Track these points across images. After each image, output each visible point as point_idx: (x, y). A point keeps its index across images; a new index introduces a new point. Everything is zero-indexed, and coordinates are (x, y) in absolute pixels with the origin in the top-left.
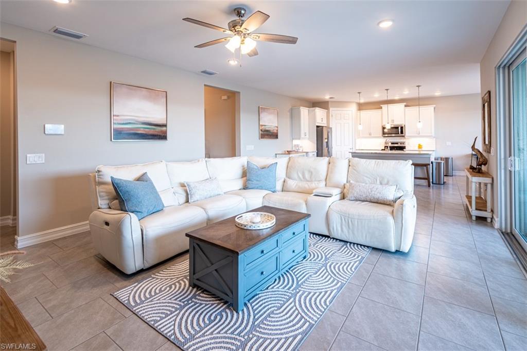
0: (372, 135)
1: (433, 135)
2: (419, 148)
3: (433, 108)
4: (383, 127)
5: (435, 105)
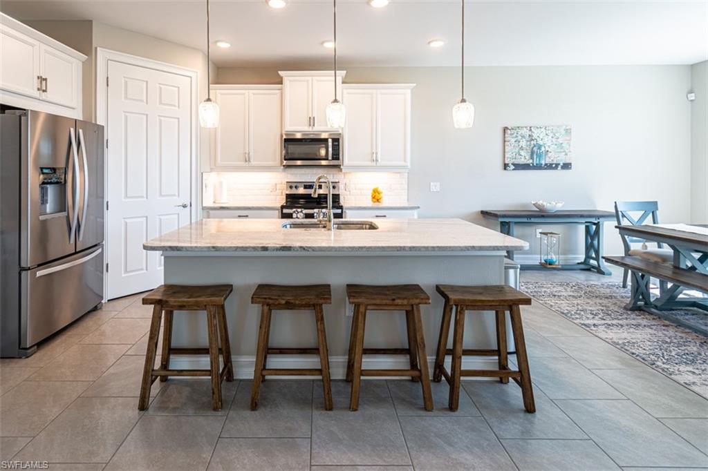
0: (253, 163)
1: (409, 164)
2: (374, 200)
3: (409, 91)
4: (284, 137)
5: (415, 85)
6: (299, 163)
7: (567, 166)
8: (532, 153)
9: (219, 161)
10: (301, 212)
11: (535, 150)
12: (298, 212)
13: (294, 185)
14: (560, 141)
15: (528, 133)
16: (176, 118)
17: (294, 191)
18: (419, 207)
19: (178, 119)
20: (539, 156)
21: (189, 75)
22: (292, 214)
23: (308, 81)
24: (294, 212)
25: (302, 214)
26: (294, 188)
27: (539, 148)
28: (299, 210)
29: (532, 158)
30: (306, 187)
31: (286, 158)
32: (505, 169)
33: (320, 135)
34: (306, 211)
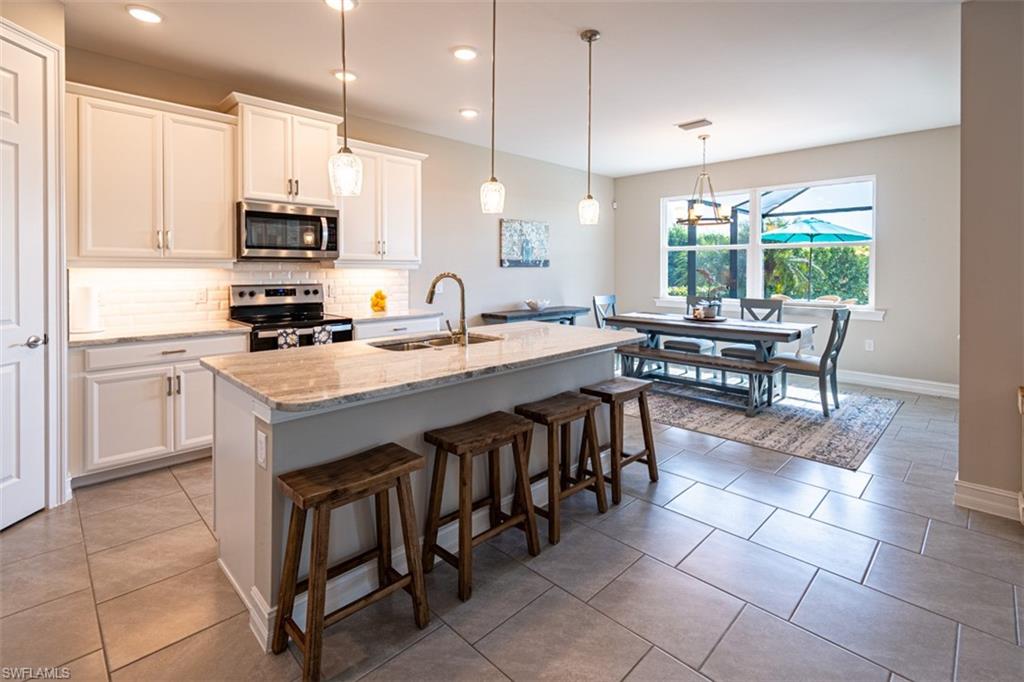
1: (419, 258)
2: (376, 308)
3: (420, 163)
4: (245, 208)
5: (427, 156)
6: (284, 253)
7: (546, 263)
8: (523, 248)
9: (89, 245)
10: (294, 333)
11: (524, 248)
12: (288, 335)
13: (247, 290)
14: (542, 237)
15: (519, 227)
16: (12, 144)
17: (247, 301)
18: (442, 314)
19: (16, 146)
20: (527, 253)
21: (44, 54)
22: (275, 339)
23: (285, 120)
24: (281, 334)
25: (294, 337)
26: (247, 297)
27: (527, 244)
28: (290, 331)
29: (522, 254)
30: (269, 293)
31: (249, 244)
32: (501, 265)
33: (304, 209)
34: (300, 332)
